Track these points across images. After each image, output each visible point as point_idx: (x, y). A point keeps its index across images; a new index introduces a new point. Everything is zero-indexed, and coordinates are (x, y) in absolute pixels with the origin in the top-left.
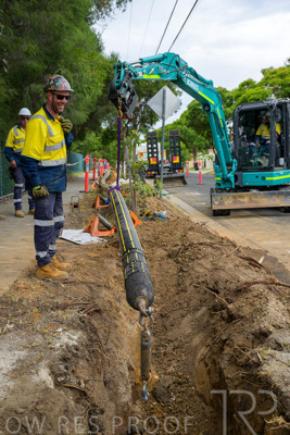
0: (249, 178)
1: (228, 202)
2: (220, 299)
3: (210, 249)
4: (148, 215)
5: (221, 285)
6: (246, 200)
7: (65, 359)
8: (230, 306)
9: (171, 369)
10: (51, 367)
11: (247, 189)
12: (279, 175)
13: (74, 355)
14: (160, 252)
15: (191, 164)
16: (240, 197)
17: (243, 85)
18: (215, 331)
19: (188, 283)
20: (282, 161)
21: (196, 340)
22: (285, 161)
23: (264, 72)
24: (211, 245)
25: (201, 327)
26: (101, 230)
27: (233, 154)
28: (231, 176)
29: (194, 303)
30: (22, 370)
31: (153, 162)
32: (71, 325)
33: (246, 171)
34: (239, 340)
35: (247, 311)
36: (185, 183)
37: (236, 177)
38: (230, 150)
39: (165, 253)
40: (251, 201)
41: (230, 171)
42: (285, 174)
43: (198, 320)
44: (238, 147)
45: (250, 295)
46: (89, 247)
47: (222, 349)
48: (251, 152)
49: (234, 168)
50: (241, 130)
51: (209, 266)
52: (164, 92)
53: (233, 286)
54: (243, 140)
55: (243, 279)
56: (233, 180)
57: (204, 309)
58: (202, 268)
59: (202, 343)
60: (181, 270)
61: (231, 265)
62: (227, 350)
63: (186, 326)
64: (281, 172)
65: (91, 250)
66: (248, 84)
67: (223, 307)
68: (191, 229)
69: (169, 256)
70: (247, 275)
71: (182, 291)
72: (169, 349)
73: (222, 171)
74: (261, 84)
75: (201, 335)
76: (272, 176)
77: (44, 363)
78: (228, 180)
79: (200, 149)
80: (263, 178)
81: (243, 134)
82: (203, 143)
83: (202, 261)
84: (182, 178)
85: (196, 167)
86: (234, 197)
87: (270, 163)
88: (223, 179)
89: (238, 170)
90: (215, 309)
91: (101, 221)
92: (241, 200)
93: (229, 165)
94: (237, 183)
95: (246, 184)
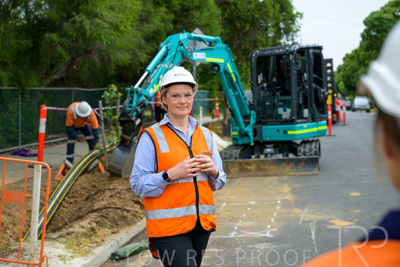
0: (270, 132)
12: (302, 128)
20: (306, 112)
22: (309, 112)
27: (250, 106)
28: (249, 130)
33: (266, 124)
37: (255, 131)
41: (247, 124)
42: (309, 127)
49: (252, 121)
50: (260, 78)
54: (263, 88)
56: (251, 134)
64: (305, 125)
73: (238, 125)
76: (294, 129)
78: (246, 135)
80: (285, 132)
81: (263, 82)
87: (292, 114)
88: (240, 133)
89: (258, 122)
92: (249, 167)
93: (246, 117)
94: (256, 138)
95: (267, 139)
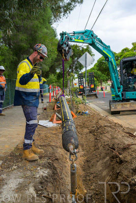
0: (129, 95)
1: (119, 107)
2: (115, 152)
3: (110, 129)
4: (79, 113)
5: (116, 146)
6: (128, 106)
7: (41, 183)
8: (121, 156)
9: (92, 187)
10: (35, 187)
11: (128, 100)
13: (46, 181)
14: (86, 130)
15: (99, 88)
16: (125, 104)
17: (123, 50)
18: (113, 168)
19: (99, 145)
21: (105, 173)
23: (133, 44)
24: (110, 127)
25: (106, 166)
26: (57, 120)
27: (121, 83)
28: (120, 94)
29: (103, 155)
30: (21, 188)
31: (81, 87)
32: (44, 166)
33: (127, 91)
34: (125, 173)
35: (129, 158)
36: (97, 97)
37: (122, 94)
38: (119, 80)
39: (88, 131)
40: (131, 106)
41: (119, 91)
43: (105, 163)
44: (123, 79)
45: (130, 151)
46: (51, 129)
47: (117, 177)
48: (129, 82)
49: (121, 90)
50: (124, 71)
51: (110, 137)
52: (86, 54)
53: (122, 146)
54: (125, 75)
55: (127, 143)
56: (121, 96)
57: (108, 158)
58: (106, 138)
59: (107, 174)
60: (96, 139)
61: (120, 136)
62: (120, 177)
63: (99, 166)
65: (53, 130)
66: (126, 50)
67: (117, 157)
68: (100, 119)
69: (90, 132)
70: (128, 141)
71: (97, 149)
72: (91, 177)
73: (115, 91)
74: (132, 50)
75: (107, 170)
77: (31, 185)
78: (119, 96)
79: (103, 81)
81: (125, 73)
82: (105, 78)
83: (106, 134)
84: (95, 95)
85: (102, 89)
86: (122, 105)
88: (116, 95)
89: (124, 91)
90: (113, 157)
91: (57, 116)
92: (126, 106)
93: (119, 88)
94: (123, 98)
95: (128, 98)
